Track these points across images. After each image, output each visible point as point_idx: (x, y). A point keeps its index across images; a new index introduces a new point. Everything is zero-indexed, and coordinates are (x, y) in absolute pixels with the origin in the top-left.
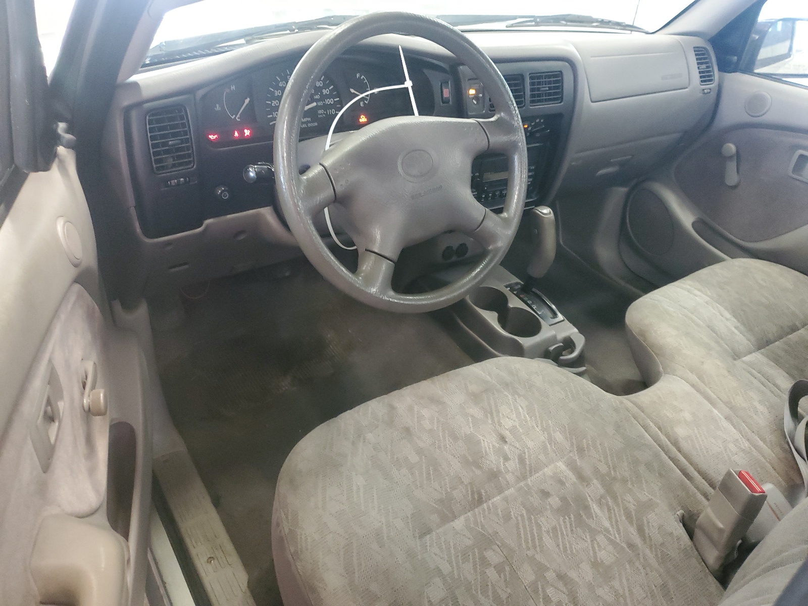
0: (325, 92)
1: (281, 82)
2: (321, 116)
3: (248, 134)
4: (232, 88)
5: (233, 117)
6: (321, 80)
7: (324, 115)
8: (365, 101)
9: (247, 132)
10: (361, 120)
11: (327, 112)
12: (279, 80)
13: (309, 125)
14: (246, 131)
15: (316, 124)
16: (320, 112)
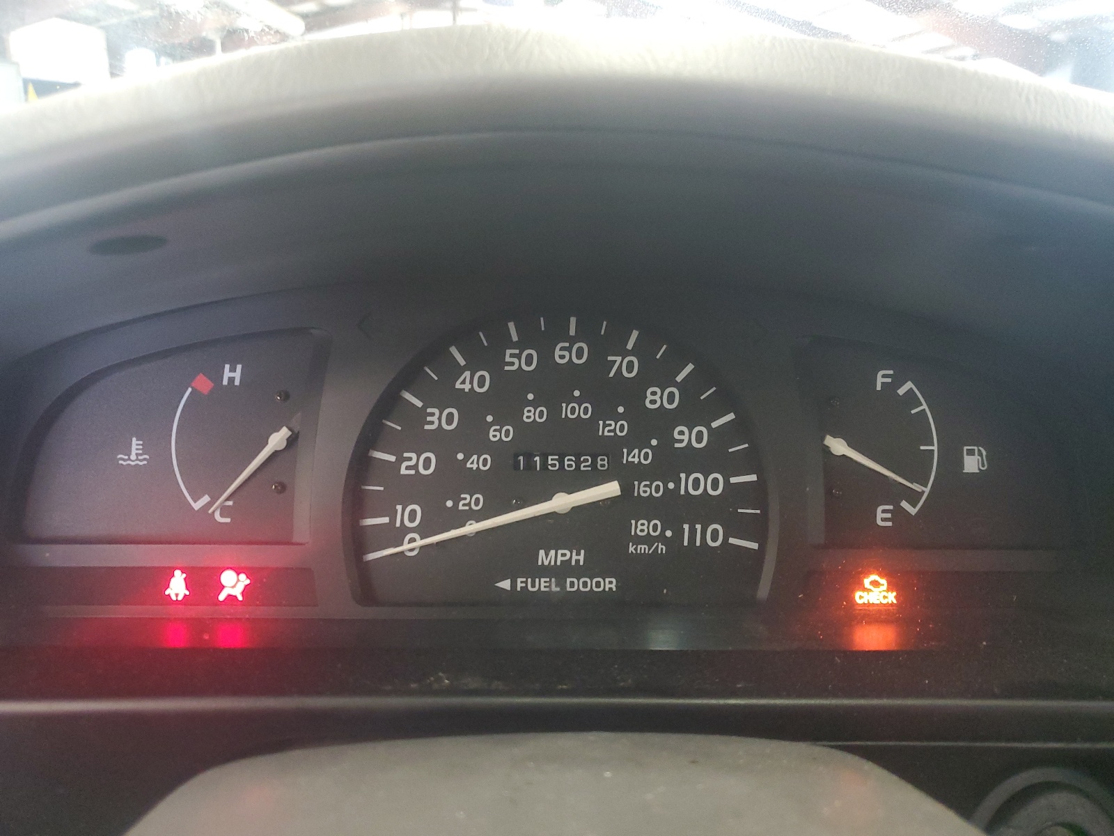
0: (684, 436)
1: (467, 374)
2: (643, 548)
3: (237, 592)
4: (227, 374)
5: (197, 506)
6: (676, 385)
7: (662, 548)
8: (904, 504)
9: (233, 584)
10: (861, 597)
11: (679, 533)
12: (462, 362)
13: (575, 585)
14: (228, 578)
15: (610, 584)
16: (641, 527)
